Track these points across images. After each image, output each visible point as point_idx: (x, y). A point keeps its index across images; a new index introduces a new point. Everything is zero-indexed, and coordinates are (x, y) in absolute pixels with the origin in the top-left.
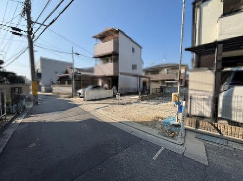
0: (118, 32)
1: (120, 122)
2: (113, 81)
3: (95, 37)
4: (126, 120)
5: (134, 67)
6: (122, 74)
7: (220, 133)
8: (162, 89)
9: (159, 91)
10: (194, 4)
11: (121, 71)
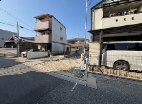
0: (51, 17)
1: (52, 72)
2: (48, 46)
3: (35, 17)
4: (56, 70)
5: (62, 39)
6: (54, 42)
7: (102, 73)
8: (77, 51)
9: (75, 52)
10: (91, 9)
11: (53, 40)
